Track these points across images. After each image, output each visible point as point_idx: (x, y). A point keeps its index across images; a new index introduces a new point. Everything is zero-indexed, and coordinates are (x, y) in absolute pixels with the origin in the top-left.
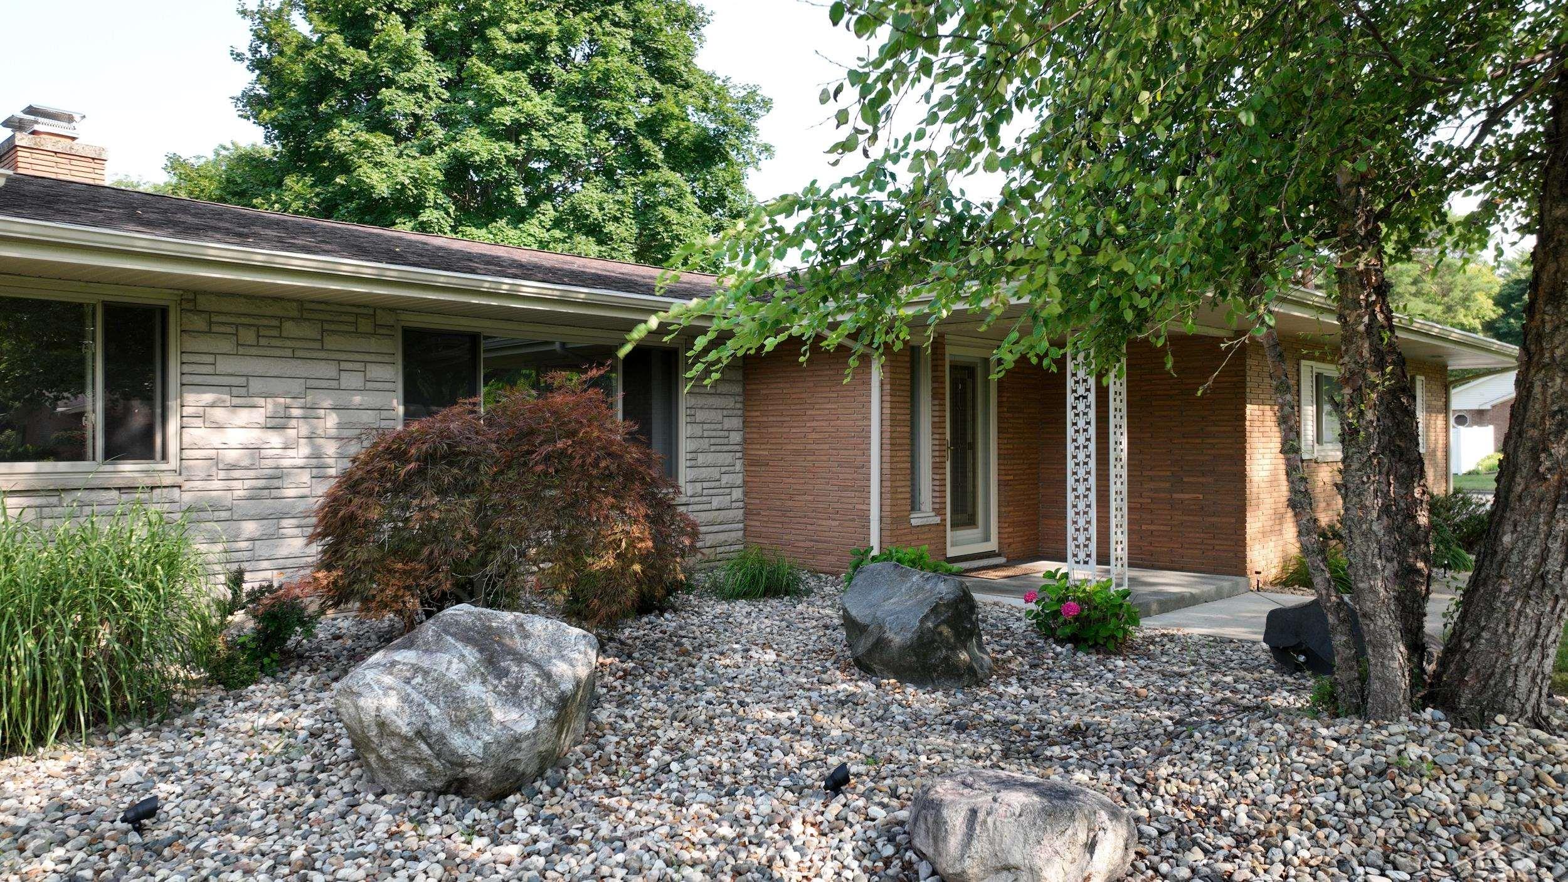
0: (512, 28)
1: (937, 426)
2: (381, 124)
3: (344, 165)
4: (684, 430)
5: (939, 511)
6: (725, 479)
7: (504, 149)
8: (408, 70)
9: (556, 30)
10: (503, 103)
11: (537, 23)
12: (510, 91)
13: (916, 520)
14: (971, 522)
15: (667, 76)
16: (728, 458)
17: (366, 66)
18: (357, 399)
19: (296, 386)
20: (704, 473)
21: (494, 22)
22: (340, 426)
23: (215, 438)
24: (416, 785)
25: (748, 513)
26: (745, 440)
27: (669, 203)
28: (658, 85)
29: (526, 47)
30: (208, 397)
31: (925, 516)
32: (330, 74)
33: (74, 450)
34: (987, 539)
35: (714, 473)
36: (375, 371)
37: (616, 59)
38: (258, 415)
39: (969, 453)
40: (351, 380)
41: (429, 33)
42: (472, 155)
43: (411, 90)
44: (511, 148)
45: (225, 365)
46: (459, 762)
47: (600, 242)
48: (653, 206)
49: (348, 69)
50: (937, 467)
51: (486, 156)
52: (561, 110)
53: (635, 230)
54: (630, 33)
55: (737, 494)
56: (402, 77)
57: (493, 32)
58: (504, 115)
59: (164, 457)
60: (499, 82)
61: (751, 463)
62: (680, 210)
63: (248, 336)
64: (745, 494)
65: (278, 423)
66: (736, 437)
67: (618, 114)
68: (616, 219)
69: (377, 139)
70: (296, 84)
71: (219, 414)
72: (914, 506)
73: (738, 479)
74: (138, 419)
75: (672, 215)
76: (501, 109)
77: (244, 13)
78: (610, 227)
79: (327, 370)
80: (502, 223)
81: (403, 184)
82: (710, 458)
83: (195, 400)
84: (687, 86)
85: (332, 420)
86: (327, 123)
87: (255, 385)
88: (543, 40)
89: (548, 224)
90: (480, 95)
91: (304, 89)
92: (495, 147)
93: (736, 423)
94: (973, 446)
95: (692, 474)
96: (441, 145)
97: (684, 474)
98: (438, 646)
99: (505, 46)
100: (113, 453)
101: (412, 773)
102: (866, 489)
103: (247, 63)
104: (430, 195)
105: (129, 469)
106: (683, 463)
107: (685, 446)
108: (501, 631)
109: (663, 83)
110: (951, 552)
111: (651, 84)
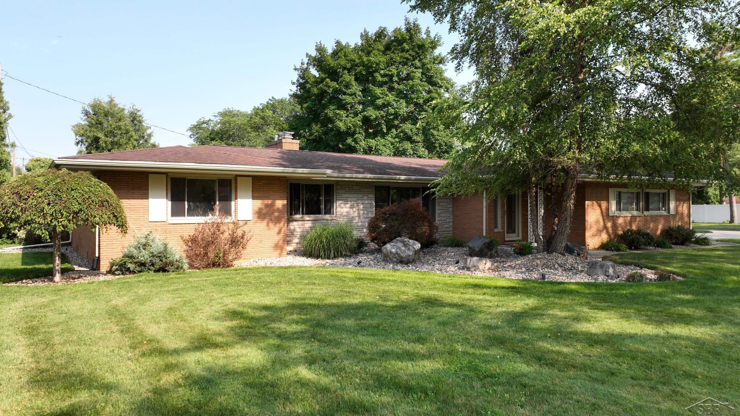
0: (382, 72)
1: (502, 207)
2: (342, 106)
3: (331, 121)
4: (437, 208)
5: (503, 228)
6: (448, 220)
7: (380, 113)
8: (350, 89)
9: (396, 72)
10: (380, 98)
11: (389, 71)
12: (382, 94)
13: (496, 230)
14: (514, 232)
15: (434, 84)
16: (449, 215)
17: (337, 88)
18: (366, 202)
19: (355, 199)
20: (442, 218)
21: (376, 71)
22: (363, 208)
23: (342, 210)
24: (395, 262)
25: (454, 229)
26: (453, 210)
27: (434, 128)
28: (431, 87)
29: (385, 79)
30: (341, 202)
31: (499, 229)
32: (326, 91)
33: (319, 213)
34: (518, 236)
35: (445, 218)
36: (370, 196)
37: (416, 80)
38: (348, 206)
39: (513, 214)
40: (365, 198)
41: (355, 75)
42: (370, 116)
43: (351, 95)
44: (382, 113)
45: (344, 196)
46: (402, 258)
47: (411, 143)
48: (429, 129)
49: (331, 89)
50: (503, 217)
51: (374, 116)
52: (398, 99)
53: (423, 138)
54: (421, 70)
55: (451, 224)
56: (349, 91)
57: (377, 74)
58: (379, 102)
59: (333, 214)
60: (378, 91)
61: (455, 216)
62: (438, 130)
63: (347, 189)
64: (453, 224)
65: (352, 207)
66: (451, 209)
67: (417, 99)
68: (417, 135)
69: (342, 112)
70: (314, 95)
71: (342, 205)
72: (496, 227)
73: (451, 220)
74: (328, 207)
75: (435, 133)
76: (379, 100)
77: (295, 69)
78: (415, 137)
79: (361, 196)
80: (379, 138)
81: (350, 126)
82: (444, 215)
83: (339, 203)
84: (441, 87)
85: (361, 207)
86: (325, 107)
87: (349, 199)
88: (392, 76)
89: (394, 136)
90: (372, 96)
91: (317, 96)
92: (377, 113)
93: (451, 206)
94: (514, 212)
95: (439, 219)
96: (360, 113)
97: (437, 219)
98: (397, 242)
99: (379, 78)
100: (325, 214)
101: (395, 260)
102: (482, 223)
103: (296, 85)
104: (358, 130)
105: (327, 217)
106: (437, 216)
107: (437, 212)
108: (406, 241)
109: (432, 86)
110: (506, 239)
111: (428, 87)
